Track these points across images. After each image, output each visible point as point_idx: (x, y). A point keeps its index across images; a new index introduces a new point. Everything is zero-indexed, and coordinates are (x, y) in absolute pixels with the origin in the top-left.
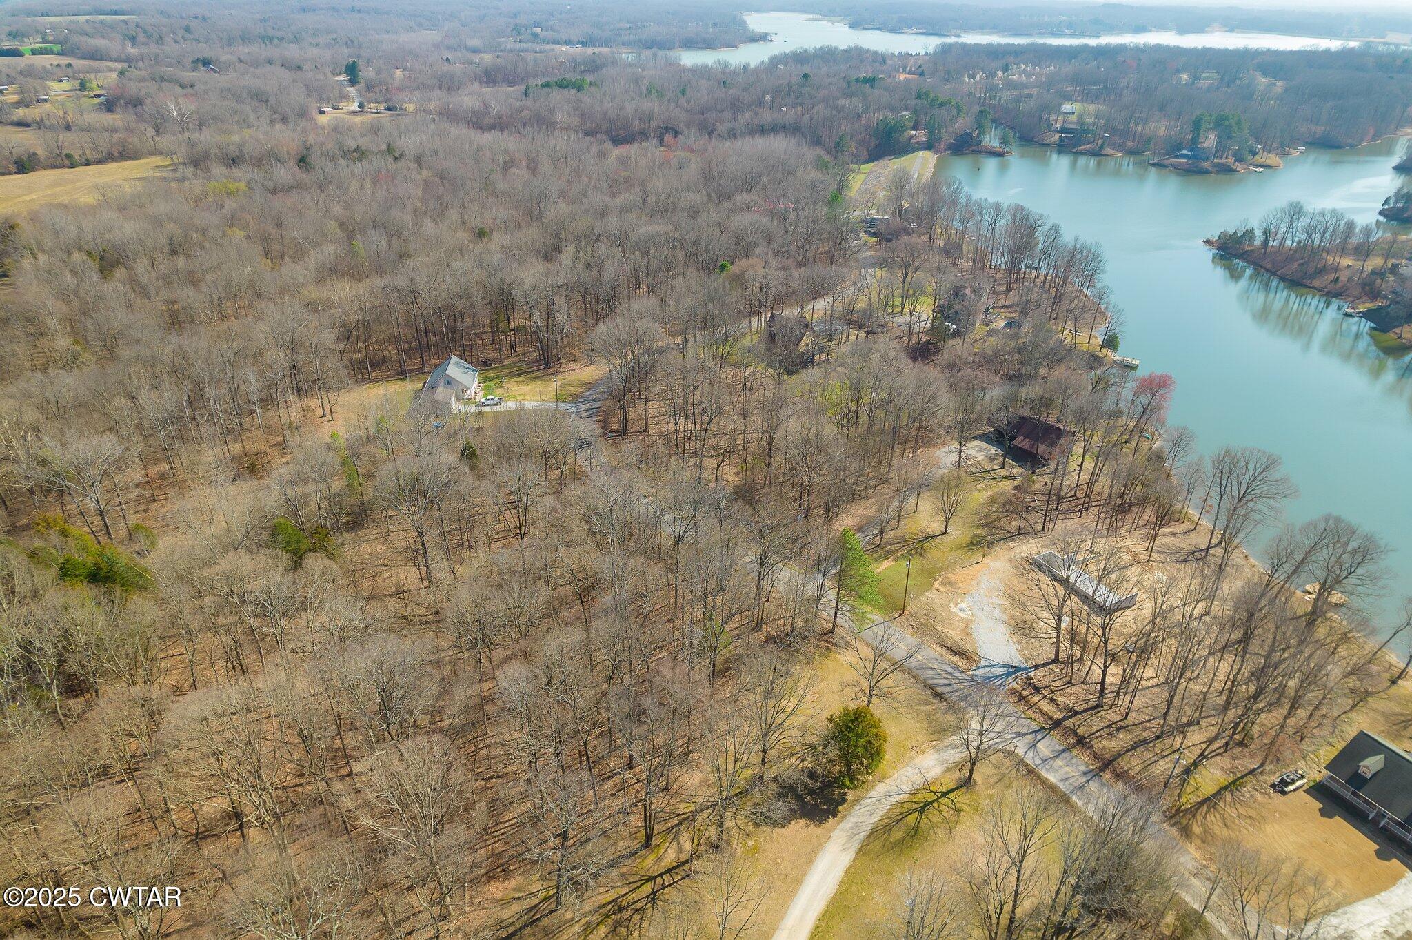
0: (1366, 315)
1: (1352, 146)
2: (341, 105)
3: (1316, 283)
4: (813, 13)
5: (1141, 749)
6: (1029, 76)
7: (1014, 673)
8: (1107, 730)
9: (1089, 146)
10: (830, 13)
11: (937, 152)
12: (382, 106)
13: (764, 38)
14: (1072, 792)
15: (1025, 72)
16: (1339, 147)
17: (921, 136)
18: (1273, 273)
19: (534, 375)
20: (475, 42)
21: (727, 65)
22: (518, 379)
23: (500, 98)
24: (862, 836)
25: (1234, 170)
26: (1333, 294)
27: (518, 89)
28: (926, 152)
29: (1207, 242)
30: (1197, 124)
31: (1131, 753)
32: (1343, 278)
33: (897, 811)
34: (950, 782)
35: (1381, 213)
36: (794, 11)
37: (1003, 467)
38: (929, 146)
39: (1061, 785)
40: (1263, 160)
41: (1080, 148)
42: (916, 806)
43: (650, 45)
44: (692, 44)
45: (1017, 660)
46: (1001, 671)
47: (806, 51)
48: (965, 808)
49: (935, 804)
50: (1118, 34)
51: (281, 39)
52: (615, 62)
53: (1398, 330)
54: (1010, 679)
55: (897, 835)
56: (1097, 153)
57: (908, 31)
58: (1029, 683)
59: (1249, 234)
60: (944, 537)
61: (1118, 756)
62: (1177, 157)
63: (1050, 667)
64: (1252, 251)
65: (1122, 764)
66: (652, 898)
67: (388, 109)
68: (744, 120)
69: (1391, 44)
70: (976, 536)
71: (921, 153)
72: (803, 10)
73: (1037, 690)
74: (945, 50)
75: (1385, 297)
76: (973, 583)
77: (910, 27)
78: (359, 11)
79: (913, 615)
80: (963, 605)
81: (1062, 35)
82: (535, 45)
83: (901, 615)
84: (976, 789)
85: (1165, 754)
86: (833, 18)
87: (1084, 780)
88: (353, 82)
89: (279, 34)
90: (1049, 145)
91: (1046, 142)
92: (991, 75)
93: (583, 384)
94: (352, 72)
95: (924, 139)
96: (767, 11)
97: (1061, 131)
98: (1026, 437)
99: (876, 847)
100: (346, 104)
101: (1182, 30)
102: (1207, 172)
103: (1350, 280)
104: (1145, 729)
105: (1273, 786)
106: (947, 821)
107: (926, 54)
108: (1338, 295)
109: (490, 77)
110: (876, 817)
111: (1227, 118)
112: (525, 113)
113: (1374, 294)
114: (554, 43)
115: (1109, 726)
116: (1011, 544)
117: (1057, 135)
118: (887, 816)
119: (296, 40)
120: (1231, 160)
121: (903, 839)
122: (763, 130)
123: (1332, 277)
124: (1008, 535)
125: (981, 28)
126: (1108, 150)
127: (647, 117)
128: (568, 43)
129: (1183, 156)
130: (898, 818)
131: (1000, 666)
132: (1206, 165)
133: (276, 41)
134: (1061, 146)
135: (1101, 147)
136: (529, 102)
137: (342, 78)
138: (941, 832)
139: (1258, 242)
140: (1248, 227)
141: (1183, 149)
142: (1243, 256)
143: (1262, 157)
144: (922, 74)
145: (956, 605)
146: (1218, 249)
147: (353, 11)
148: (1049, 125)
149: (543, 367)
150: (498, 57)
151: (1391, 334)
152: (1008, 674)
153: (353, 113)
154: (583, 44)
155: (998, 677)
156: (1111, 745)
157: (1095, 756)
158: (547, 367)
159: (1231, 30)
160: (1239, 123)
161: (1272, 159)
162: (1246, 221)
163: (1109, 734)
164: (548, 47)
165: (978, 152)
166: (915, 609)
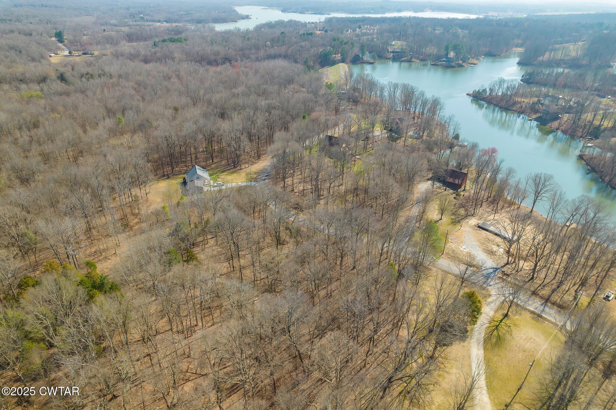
0: (536, 120)
1: (499, 55)
2: (59, 52)
3: (514, 109)
4: (263, 6)
5: (555, 292)
6: (370, 30)
7: (496, 271)
8: (540, 287)
9: (406, 58)
10: (271, 6)
11: (346, 63)
12: (81, 53)
13: (247, 17)
14: (541, 313)
15: (367, 28)
16: (495, 56)
17: (338, 57)
18: (496, 105)
19: (231, 171)
20: (113, 21)
21: (239, 30)
22: (225, 174)
23: (142, 47)
24: (482, 342)
25: (463, 66)
26: (521, 112)
27: (150, 43)
28: (342, 64)
29: (468, 94)
30: (447, 48)
31: (553, 295)
32: (524, 106)
33: (488, 331)
34: (499, 316)
35: (521, 80)
36: (255, 5)
37: (446, 191)
38: (343, 61)
39: (536, 311)
40: (472, 61)
41: (403, 59)
42: (494, 328)
43: (199, 22)
44: (217, 20)
45: (495, 266)
46: (491, 270)
47: (271, 22)
48: (511, 325)
49: (500, 326)
50: (392, 12)
51: (10, 20)
52: (187, 30)
53: (549, 125)
54: (496, 273)
55: (494, 340)
56: (409, 61)
57: (307, 13)
58: (504, 273)
59: (485, 91)
60: (441, 221)
61: (550, 296)
62: (441, 61)
63: (507, 266)
64: (486, 97)
65: (553, 299)
66: (418, 384)
67: (84, 54)
68: (262, 53)
69: (494, 16)
70: (452, 219)
71: (341, 64)
72: (259, 5)
73: (508, 275)
74: (329, 21)
75: (541, 112)
76: (463, 237)
77: (308, 11)
78: (46, 6)
79: (448, 254)
80: (464, 247)
81: (370, 13)
82: (144, 23)
83: (442, 254)
84: (511, 317)
85: (564, 293)
86: (273, 8)
87: (543, 307)
88: (61, 41)
89: (9, 18)
90: (389, 58)
91: (388, 57)
92: (354, 30)
93: (255, 173)
94: (59, 36)
95: (339, 58)
96: (243, 5)
97: (393, 52)
98: (450, 177)
99: (489, 346)
100: (60, 52)
101: (416, 11)
102: (454, 67)
103: (526, 107)
104: (552, 284)
105: (604, 298)
106: (508, 331)
107: (320, 22)
108: (522, 113)
109: (130, 38)
110: (483, 335)
111: (458, 45)
112: (158, 54)
113: (536, 111)
114: (152, 21)
115: (540, 286)
116: (467, 220)
117: (392, 54)
118: (486, 334)
119: (18, 20)
120: (461, 62)
121: (497, 341)
122: (270, 57)
123: (519, 106)
124: (463, 217)
125: (337, 11)
126: (413, 60)
127: (217, 54)
128: (159, 21)
129: (444, 61)
130: (490, 333)
131: (491, 269)
132: (453, 64)
133: (8, 22)
134: (394, 59)
135: (411, 58)
136: (157, 49)
137: (54, 39)
138: (508, 336)
139: (488, 93)
140: (484, 88)
141: (443, 58)
142: (483, 99)
143: (471, 60)
144: (326, 31)
145: (462, 247)
146: (473, 97)
147: (43, 6)
148: (388, 50)
149: (233, 167)
150: (131, 28)
151: (547, 126)
152: (495, 271)
153: (66, 56)
154: (167, 22)
155: (491, 273)
156: (545, 292)
157: (541, 298)
158: (235, 167)
159: (433, 11)
160: (462, 47)
161: (475, 61)
162: (483, 86)
163: (542, 288)
164: (150, 23)
165: (363, 63)
166: (447, 251)
